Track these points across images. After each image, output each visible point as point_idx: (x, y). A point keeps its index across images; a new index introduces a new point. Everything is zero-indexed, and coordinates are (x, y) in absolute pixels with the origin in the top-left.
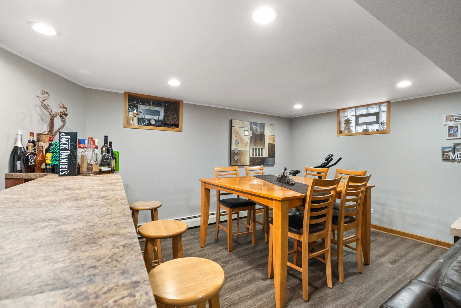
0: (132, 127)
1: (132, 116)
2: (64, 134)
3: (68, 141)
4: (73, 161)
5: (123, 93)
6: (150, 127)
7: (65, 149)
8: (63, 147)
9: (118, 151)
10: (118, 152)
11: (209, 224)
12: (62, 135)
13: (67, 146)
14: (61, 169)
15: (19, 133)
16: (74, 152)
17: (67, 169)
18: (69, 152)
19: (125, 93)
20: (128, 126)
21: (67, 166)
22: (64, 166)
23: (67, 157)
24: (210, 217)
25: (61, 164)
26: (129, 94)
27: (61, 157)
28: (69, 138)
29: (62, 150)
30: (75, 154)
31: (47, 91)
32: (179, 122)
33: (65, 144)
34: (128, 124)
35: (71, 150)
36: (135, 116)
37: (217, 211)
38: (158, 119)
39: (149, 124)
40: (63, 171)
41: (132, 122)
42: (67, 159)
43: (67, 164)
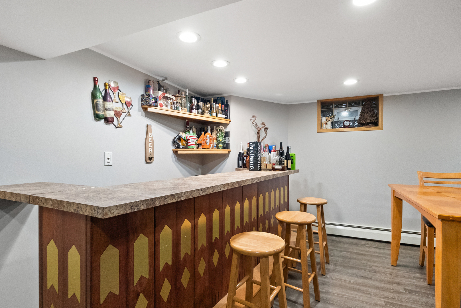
0: (325, 130)
1: (325, 121)
2: (251, 143)
3: (253, 148)
4: (256, 161)
5: (316, 101)
6: (345, 129)
7: (252, 153)
8: (251, 151)
9: (294, 153)
10: (294, 155)
11: (402, 244)
12: (251, 144)
13: (253, 151)
14: (250, 166)
15: (241, 144)
16: (257, 155)
17: (253, 166)
18: (254, 155)
19: (318, 101)
20: (321, 130)
21: (253, 164)
22: (252, 164)
23: (253, 158)
24: (403, 235)
25: (250, 162)
26: (321, 101)
27: (250, 159)
28: (254, 146)
29: (251, 154)
30: (257, 157)
31: (255, 115)
32: (378, 120)
33: (252, 150)
34: (321, 129)
35: (255, 154)
36: (329, 120)
37: (422, 231)
38: (354, 119)
39: (345, 126)
40: (251, 167)
41: (326, 127)
42: (253, 160)
43: (253, 163)
